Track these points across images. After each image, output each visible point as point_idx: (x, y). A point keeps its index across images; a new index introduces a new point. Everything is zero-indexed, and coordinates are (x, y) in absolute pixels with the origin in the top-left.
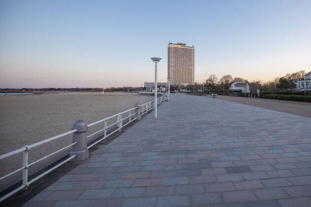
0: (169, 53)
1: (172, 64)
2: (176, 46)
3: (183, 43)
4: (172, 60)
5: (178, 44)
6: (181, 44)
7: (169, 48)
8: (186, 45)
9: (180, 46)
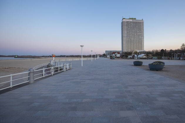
0: (122, 26)
1: (125, 35)
2: (128, 20)
3: (134, 18)
4: (125, 32)
5: (130, 19)
6: (132, 19)
7: (122, 23)
8: (136, 19)
9: (131, 20)
